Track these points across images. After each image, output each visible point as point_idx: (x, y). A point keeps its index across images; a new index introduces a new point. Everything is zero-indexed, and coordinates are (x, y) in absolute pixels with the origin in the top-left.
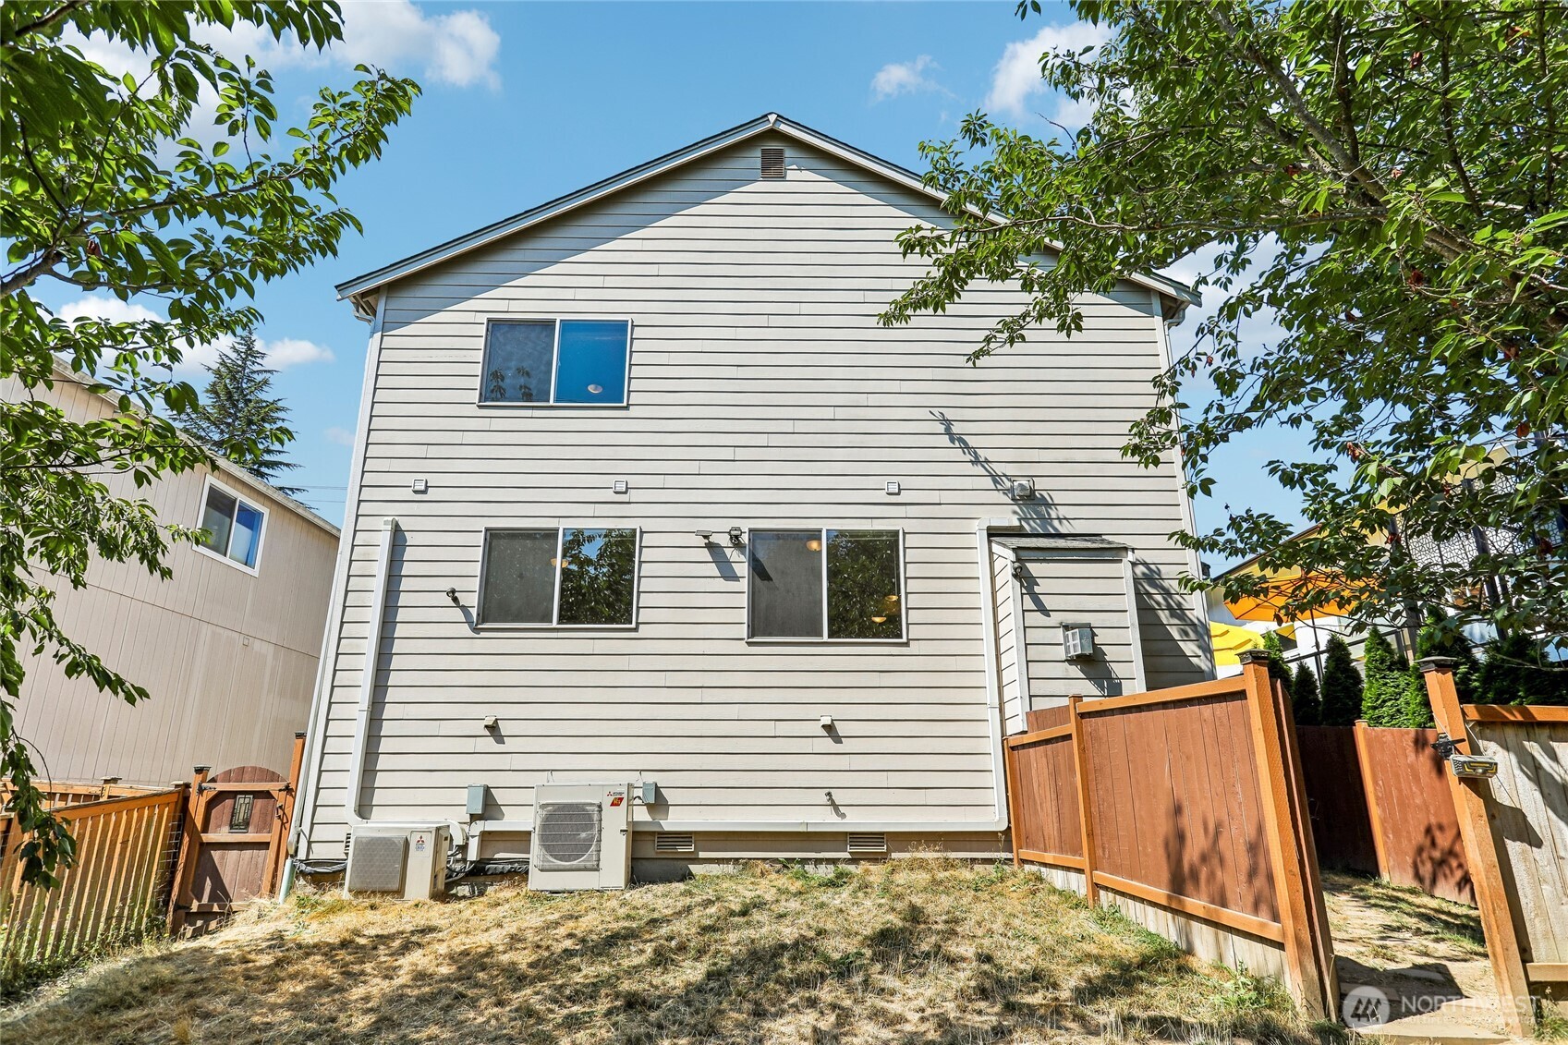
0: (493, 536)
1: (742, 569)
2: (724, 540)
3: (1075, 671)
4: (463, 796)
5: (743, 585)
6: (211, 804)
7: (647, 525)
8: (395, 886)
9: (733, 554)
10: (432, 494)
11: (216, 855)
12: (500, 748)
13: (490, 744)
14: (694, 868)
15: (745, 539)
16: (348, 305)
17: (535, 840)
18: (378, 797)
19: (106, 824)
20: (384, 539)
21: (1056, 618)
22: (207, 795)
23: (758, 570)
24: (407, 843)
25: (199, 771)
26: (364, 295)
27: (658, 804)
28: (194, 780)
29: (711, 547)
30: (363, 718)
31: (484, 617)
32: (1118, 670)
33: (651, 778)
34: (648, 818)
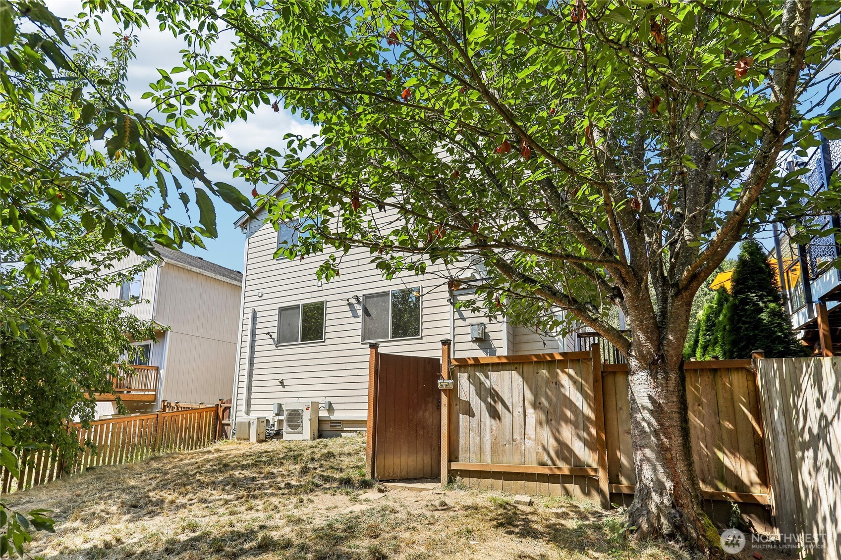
0: (282, 310)
1: (360, 313)
2: (353, 301)
3: (475, 346)
4: (271, 408)
5: (360, 319)
6: (224, 411)
7: (328, 298)
8: (247, 437)
9: (357, 307)
10: (264, 297)
11: (226, 427)
12: (284, 390)
13: (280, 388)
14: (343, 434)
15: (361, 299)
16: (239, 229)
17: (285, 422)
18: (252, 408)
19: (191, 417)
20: (250, 316)
21: (468, 321)
22: (223, 408)
23: (366, 312)
24: (249, 423)
25: (220, 400)
26: (244, 223)
27: (330, 408)
28: (219, 403)
29: (350, 304)
30: (246, 380)
31: (279, 342)
32: (495, 344)
33: (328, 399)
34: (327, 415)
